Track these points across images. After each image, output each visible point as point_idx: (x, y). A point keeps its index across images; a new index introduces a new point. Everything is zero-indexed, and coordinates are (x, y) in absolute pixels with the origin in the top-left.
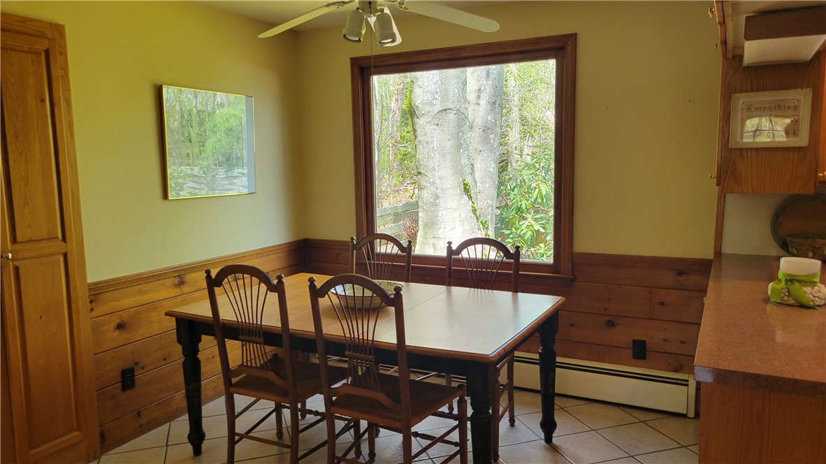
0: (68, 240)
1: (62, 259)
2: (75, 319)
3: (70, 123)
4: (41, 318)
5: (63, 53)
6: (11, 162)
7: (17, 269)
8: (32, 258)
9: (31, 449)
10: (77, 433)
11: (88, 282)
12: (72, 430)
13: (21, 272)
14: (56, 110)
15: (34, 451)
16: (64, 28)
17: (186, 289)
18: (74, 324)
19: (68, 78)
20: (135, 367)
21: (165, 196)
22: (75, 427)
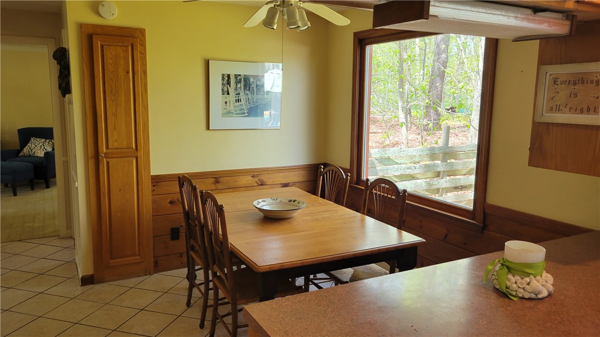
0: (138, 150)
1: (134, 161)
2: (140, 194)
3: (145, 84)
4: (120, 190)
5: (143, 45)
6: (108, 106)
7: (108, 163)
8: (117, 157)
9: (111, 259)
10: (139, 257)
11: (151, 174)
12: (134, 255)
13: (110, 165)
14: (136, 77)
15: (112, 261)
16: (145, 31)
17: (219, 186)
18: (140, 197)
19: (146, 59)
20: (181, 228)
21: (208, 128)
22: (137, 253)
